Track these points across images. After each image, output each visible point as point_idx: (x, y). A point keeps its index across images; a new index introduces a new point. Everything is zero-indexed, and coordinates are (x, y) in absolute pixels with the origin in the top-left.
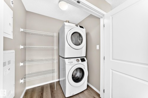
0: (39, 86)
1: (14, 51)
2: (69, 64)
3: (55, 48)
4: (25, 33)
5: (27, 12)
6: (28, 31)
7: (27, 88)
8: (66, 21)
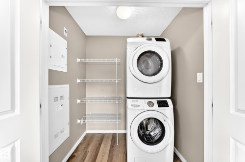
0: (100, 133)
1: (68, 86)
2: (133, 108)
3: (117, 82)
4: (85, 64)
5: (87, 37)
6: (87, 60)
7: (88, 131)
8: (138, 35)
